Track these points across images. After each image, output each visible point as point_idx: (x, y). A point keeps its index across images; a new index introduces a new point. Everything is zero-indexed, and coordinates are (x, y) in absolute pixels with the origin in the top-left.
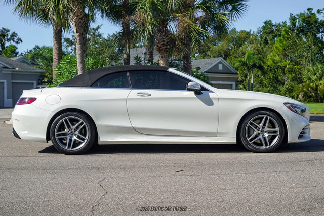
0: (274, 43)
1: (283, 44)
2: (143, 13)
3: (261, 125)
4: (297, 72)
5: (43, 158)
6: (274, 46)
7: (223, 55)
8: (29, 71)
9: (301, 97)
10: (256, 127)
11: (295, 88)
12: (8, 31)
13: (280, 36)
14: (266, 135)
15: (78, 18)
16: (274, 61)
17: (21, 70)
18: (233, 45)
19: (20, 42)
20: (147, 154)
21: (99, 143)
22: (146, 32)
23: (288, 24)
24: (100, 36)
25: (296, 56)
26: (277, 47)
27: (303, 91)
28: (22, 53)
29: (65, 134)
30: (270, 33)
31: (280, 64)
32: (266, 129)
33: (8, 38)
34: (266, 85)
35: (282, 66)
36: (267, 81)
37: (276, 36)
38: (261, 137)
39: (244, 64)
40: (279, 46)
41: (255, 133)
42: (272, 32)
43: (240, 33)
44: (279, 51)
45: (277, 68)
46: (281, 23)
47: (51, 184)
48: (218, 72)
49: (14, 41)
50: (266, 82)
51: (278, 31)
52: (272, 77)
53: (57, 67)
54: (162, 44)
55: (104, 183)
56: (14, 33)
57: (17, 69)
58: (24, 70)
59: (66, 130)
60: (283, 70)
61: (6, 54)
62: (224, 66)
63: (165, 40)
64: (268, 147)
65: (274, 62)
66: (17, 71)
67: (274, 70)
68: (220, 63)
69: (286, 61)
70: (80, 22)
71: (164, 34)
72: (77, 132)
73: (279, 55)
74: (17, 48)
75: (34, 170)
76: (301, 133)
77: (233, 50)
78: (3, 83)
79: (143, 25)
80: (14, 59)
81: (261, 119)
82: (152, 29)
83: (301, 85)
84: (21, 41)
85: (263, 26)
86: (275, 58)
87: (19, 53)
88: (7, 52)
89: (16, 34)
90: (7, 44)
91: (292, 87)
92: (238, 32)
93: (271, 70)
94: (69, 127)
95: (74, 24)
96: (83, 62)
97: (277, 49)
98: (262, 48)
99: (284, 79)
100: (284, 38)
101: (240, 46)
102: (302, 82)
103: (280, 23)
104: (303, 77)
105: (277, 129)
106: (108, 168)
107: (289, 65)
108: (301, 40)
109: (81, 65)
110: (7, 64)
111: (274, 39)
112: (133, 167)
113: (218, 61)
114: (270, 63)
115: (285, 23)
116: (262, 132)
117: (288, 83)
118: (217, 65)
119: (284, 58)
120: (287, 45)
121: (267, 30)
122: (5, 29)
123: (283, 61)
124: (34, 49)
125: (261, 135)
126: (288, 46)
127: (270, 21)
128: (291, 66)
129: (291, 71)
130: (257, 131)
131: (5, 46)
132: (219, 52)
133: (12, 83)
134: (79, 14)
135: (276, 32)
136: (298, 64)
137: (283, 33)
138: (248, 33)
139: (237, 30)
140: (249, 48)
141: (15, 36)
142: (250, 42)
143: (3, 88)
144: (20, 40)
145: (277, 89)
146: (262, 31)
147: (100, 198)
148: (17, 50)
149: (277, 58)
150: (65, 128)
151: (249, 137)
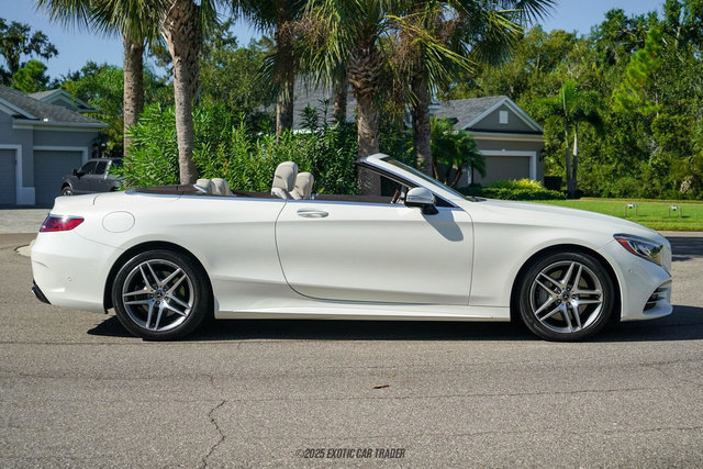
0: (629, 61)
1: (648, 65)
2: (320, 14)
3: (563, 282)
4: (679, 128)
5: (97, 348)
6: (628, 69)
7: (512, 88)
8: (73, 124)
9: (687, 187)
10: (553, 287)
11: (673, 167)
12: (26, 29)
13: (642, 45)
14: (575, 303)
15: (178, 24)
16: (626, 103)
17: (54, 123)
18: (536, 63)
19: (53, 54)
20: (318, 342)
21: (217, 316)
22: (327, 59)
23: (662, 18)
24: (232, 41)
25: (676, 92)
26: (633, 73)
27: (691, 173)
28: (57, 81)
29: (144, 297)
30: (620, 39)
31: (639, 110)
32: (575, 290)
33: (26, 45)
34: (607, 158)
35: (645, 114)
36: (609, 148)
37: (633, 45)
38: (563, 307)
39: (558, 111)
40: (639, 70)
41: (551, 299)
42: (624, 36)
43: (551, 36)
44: (638, 81)
45: (634, 118)
46: (646, 17)
47: (110, 416)
48: (498, 128)
49: (38, 52)
50: (607, 150)
51: (638, 35)
52: (620, 140)
53: (132, 129)
54: (364, 83)
55: (220, 415)
56: (40, 33)
57: (46, 120)
58: (60, 123)
59: (147, 289)
60: (648, 123)
61: (21, 81)
62: (511, 115)
63: (370, 73)
64: (579, 329)
65: (627, 107)
66: (45, 125)
67: (627, 124)
68: (503, 108)
69: (653, 104)
70: (183, 32)
71: (367, 59)
72: (170, 293)
73: (637, 89)
74: (46, 68)
75: (77, 379)
76: (651, 299)
77: (534, 76)
78: (14, 151)
79: (322, 41)
80: (39, 96)
81: (564, 269)
82: (340, 49)
83: (686, 160)
84: (56, 52)
85: (604, 24)
86: (630, 98)
87: (52, 80)
88: (23, 77)
89: (44, 37)
90: (23, 58)
91: (666, 163)
92: (546, 34)
93: (619, 125)
94: (152, 282)
95: (170, 37)
96: (188, 120)
97: (634, 77)
98: (602, 73)
99: (648, 144)
100: (650, 50)
101: (552, 66)
102: (689, 153)
103: (643, 17)
104: (693, 141)
105: (599, 291)
106: (231, 375)
107: (660, 113)
108: (689, 55)
109: (184, 127)
110: (22, 108)
111: (628, 51)
112: (286, 375)
113: (499, 104)
114: (617, 107)
115: (653, 16)
116: (567, 296)
117: (657, 154)
118: (495, 113)
119: (651, 98)
120: (658, 66)
121: (612, 31)
122: (18, 25)
123: (647, 103)
124: (85, 70)
125: (564, 303)
126: (658, 70)
127: (620, 11)
128: (666, 116)
129: (665, 127)
130: (555, 295)
131: (20, 64)
132: (502, 82)
133: (35, 151)
134: (181, 14)
135: (633, 37)
136: (680, 110)
137: (649, 40)
138: (569, 37)
139: (544, 30)
140: (570, 73)
141: (42, 41)
142: (574, 59)
143: (15, 162)
144: (52, 50)
145: (634, 168)
146: (602, 33)
147: (208, 451)
148: (46, 74)
149: (635, 97)
150: (144, 285)
151: (537, 307)
